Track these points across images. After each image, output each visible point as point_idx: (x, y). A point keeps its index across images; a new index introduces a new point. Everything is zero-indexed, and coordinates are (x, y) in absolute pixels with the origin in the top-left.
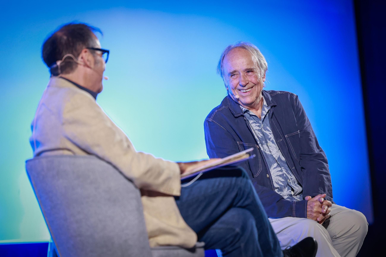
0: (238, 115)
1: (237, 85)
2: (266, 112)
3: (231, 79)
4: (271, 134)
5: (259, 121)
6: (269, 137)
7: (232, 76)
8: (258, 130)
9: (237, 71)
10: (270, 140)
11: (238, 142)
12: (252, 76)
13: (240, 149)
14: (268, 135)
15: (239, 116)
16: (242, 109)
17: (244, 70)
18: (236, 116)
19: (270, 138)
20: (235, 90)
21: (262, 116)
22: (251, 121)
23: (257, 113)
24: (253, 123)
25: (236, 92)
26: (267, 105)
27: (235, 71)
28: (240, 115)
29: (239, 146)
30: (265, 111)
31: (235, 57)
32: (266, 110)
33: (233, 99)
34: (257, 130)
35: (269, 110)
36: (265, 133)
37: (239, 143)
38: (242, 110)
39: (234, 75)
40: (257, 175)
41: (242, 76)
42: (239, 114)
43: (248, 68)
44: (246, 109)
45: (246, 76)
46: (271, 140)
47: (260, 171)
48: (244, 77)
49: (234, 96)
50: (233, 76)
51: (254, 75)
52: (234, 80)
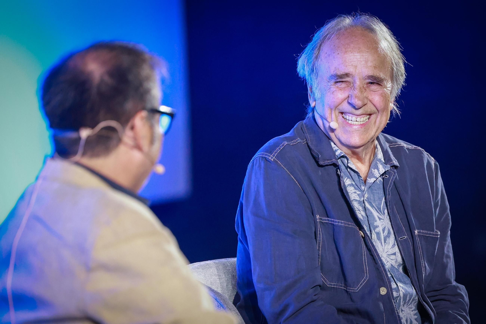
0: (327, 162)
1: (343, 102)
2: (379, 173)
3: (334, 88)
4: (380, 220)
5: (361, 186)
6: (376, 224)
7: (337, 82)
8: (359, 202)
9: (351, 75)
10: (375, 230)
11: (318, 217)
12: (376, 93)
13: (320, 231)
14: (374, 218)
15: (328, 164)
16: (336, 151)
17: (366, 77)
18: (321, 163)
19: (377, 227)
20: (333, 112)
21: (370, 178)
22: (348, 180)
23: (362, 168)
24: (351, 186)
25: (334, 116)
26: (384, 159)
27: (347, 75)
28: (329, 162)
29: (319, 226)
30: (378, 170)
31: (352, 45)
32: (380, 170)
33: (322, 128)
34: (356, 200)
35: (385, 172)
36: (371, 213)
37: (320, 219)
38: (334, 152)
39: (342, 82)
40: (359, 288)
41: (359, 88)
42: (328, 160)
43: (375, 75)
44: (343, 153)
45: (365, 90)
46: (377, 230)
47: (365, 280)
48: (362, 89)
49: (325, 121)
50: (339, 84)
51: (381, 92)
52: (340, 91)
